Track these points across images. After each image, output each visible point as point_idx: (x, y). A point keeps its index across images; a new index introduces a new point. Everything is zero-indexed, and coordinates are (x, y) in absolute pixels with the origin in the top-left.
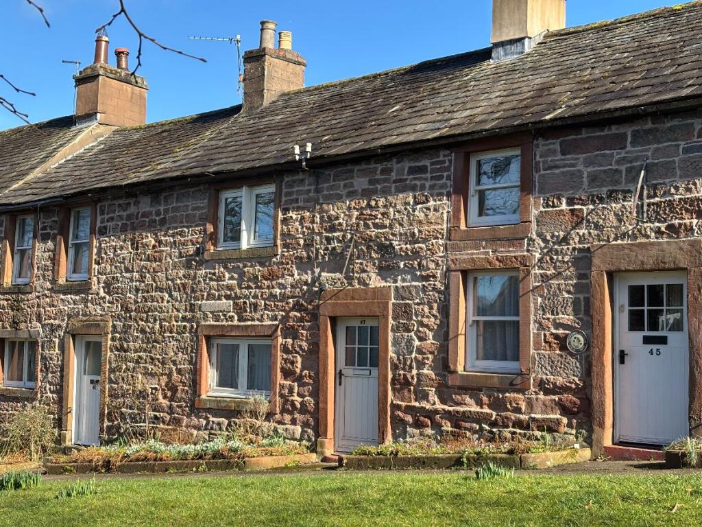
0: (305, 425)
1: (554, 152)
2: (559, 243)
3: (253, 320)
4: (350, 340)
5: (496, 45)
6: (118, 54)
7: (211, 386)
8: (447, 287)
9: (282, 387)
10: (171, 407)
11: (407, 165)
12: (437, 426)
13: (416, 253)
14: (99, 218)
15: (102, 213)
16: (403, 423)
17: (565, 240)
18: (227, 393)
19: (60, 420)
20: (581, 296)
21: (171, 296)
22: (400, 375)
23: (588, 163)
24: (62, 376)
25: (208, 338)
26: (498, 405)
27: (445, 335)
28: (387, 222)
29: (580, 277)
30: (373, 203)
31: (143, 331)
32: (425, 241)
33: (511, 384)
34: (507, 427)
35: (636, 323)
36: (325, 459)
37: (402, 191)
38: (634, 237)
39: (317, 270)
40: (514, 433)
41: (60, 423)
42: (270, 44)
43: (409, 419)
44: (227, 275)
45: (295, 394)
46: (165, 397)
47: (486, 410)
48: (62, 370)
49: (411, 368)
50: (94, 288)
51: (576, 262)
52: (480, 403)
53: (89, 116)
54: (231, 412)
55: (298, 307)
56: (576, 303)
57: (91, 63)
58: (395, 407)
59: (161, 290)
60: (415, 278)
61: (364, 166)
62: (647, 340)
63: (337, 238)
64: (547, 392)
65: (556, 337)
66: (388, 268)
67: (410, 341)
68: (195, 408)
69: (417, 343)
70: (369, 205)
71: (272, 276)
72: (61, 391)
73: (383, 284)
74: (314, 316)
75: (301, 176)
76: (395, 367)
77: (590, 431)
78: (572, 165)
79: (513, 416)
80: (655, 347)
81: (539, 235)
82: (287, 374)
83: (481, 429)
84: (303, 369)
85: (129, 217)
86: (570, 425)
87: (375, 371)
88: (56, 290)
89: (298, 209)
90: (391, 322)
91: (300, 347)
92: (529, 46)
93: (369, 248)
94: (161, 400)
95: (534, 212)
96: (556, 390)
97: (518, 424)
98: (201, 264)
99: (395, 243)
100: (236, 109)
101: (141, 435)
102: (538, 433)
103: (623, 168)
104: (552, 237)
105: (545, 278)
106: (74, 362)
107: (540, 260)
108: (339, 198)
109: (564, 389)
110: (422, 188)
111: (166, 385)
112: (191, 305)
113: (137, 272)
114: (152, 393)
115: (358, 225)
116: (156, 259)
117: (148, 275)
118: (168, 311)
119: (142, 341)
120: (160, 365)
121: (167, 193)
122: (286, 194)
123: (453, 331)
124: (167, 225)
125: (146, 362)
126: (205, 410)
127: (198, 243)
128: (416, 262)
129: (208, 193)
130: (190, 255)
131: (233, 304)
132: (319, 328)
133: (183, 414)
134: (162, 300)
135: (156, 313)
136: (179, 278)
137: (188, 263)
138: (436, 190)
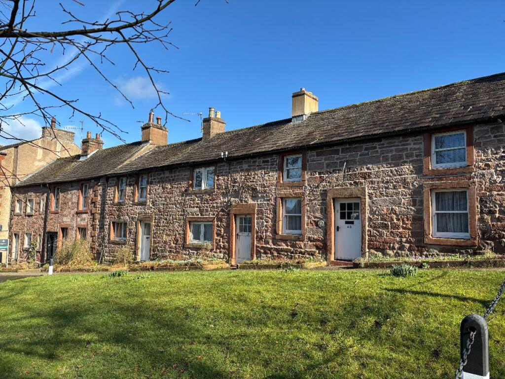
0: (225, 253)
1: (314, 156)
2: (316, 188)
3: (206, 215)
4: (241, 223)
5: (293, 117)
6: (157, 119)
7: (190, 239)
8: (275, 203)
9: (217, 239)
10: (175, 247)
11: (262, 160)
12: (272, 253)
13: (265, 191)
14: (150, 178)
15: (151, 177)
16: (260, 252)
17: (318, 187)
18: (196, 242)
19: (135, 251)
20: (323, 207)
21: (176, 206)
22: (259, 235)
23: (325, 160)
24: (136, 236)
25: (190, 222)
26: (293, 246)
27: (275, 220)
28: (255, 180)
29: (323, 200)
30: (250, 174)
31: (166, 219)
32: (268, 187)
33: (298, 238)
34: (297, 254)
35: (343, 216)
36: (232, 266)
37: (261, 169)
38: (342, 186)
39: (229, 198)
40: (299, 256)
41: (135, 253)
42: (212, 116)
43: (262, 251)
44: (197, 199)
45: (221, 242)
46: (174, 243)
47: (289, 248)
48: (136, 233)
49: (263, 232)
50: (148, 204)
51: (321, 194)
52: (287, 245)
53: (147, 141)
54: (197, 249)
55: (222, 211)
56: (321, 209)
57: (147, 122)
58: (257, 246)
59: (173, 204)
60: (264, 200)
61: (246, 160)
62: (347, 223)
63: (237, 186)
64: (311, 241)
65: (315, 221)
66: (255, 197)
67: (263, 223)
68: (185, 247)
69: (265, 224)
70: (248, 174)
71: (213, 200)
72: (135, 241)
73: (253, 202)
74: (228, 214)
75: (223, 164)
76: (257, 232)
77: (326, 255)
78: (321, 160)
79: (299, 250)
80: (349, 225)
81: (308, 185)
82: (218, 235)
83: (288, 255)
84: (224, 233)
85: (161, 178)
86: (319, 253)
87: (250, 234)
88: (134, 204)
89: (222, 176)
90: (256, 216)
91: (223, 225)
92: (305, 118)
93: (248, 189)
94: (172, 244)
95: (307, 177)
96: (315, 240)
97: (301, 253)
98: (187, 195)
99: (258, 188)
100: (200, 139)
101: (164, 257)
102: (308, 256)
103: (338, 161)
104: (313, 185)
105: (310, 200)
106: (140, 230)
107: (309, 194)
108: (237, 172)
109: (318, 240)
110: (267, 168)
111: (174, 239)
112: (183, 210)
113: (164, 198)
114: (169, 242)
115: (244, 181)
116: (171, 193)
117: (168, 199)
118: (175, 212)
119: (165, 223)
120: (172, 232)
121: (175, 169)
122: (218, 170)
123: (278, 219)
124: (175, 181)
125: (167, 230)
126: (188, 248)
127: (186, 187)
128: (265, 194)
129: (190, 170)
130: (183, 192)
131: (199, 210)
132: (230, 218)
133: (180, 250)
134: (173, 208)
135: (171, 213)
136: (179, 200)
137: (183, 195)
138: (272, 169)
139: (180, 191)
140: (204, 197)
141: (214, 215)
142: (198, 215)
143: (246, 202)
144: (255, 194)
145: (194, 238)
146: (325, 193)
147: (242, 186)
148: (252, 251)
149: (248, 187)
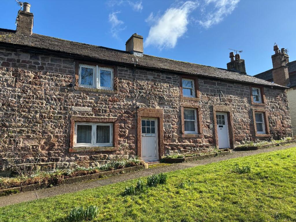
0: (131, 154)
2: (206, 104)
3: (104, 116)
7: (74, 143)
8: (180, 110)
9: (119, 141)
11: (165, 76)
12: (179, 149)
13: (171, 101)
22: (167, 135)
23: (210, 87)
25: (75, 122)
26: (194, 142)
27: (180, 124)
28: (161, 90)
29: (211, 112)
30: (156, 84)
34: (198, 147)
37: (166, 82)
43: (170, 148)
45: (127, 143)
47: (192, 144)
52: (190, 142)
55: (127, 113)
56: (210, 117)
58: (165, 145)
60: (170, 107)
65: (207, 125)
66: (162, 104)
69: (171, 126)
71: (114, 101)
74: (134, 116)
76: (165, 133)
79: (199, 144)
80: (221, 128)
81: (201, 101)
83: (191, 149)
90: (163, 120)
91: (128, 126)
92: (143, 55)
95: (200, 96)
97: (201, 146)
104: (204, 102)
105: (204, 111)
107: (202, 107)
109: (210, 137)
110: (171, 83)
111: (45, 143)
112: (64, 108)
113: (19, 88)
114: (33, 148)
115: (151, 90)
116: (36, 84)
117: (29, 91)
118: (47, 109)
119: (24, 122)
120: (40, 134)
121: (43, 56)
122: (119, 73)
123: (183, 123)
124: (45, 70)
125: (28, 132)
126: (74, 153)
127: (69, 82)
128: (170, 103)
129: (74, 62)
130: (63, 86)
131: (93, 109)
132: (137, 120)
133: (59, 156)
134: (42, 104)
135: (36, 109)
136: (55, 95)
137: (62, 89)
138: (175, 85)
139: (56, 85)
140: (100, 97)
141: (116, 116)
142: (92, 115)
143: (154, 107)
144: (162, 101)
145: (78, 142)
146: (211, 108)
147: (149, 93)
148: (161, 148)
149: (155, 95)
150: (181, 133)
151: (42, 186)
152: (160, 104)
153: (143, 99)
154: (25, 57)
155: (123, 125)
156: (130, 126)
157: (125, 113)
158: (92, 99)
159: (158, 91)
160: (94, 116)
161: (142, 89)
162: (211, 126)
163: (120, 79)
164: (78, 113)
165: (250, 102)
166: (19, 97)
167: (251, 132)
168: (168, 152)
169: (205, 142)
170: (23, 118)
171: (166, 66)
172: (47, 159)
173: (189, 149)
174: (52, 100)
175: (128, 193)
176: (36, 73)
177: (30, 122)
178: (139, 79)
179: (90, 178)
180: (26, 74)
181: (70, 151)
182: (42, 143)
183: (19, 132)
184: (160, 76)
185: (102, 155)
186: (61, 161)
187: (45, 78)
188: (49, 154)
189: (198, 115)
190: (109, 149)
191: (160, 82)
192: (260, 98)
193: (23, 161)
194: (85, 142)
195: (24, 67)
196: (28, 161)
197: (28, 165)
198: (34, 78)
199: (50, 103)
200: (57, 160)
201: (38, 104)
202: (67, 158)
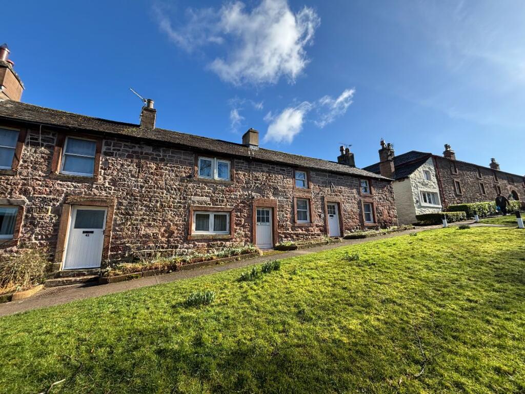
0: (246, 241)
7: (193, 230)
8: (293, 201)
9: (236, 229)
11: (279, 168)
12: (292, 237)
13: (285, 191)
14: (104, 147)
15: (108, 145)
17: (318, 194)
18: (202, 233)
19: (52, 256)
22: (281, 224)
24: (56, 230)
25: (193, 211)
26: (307, 230)
27: (293, 213)
28: (276, 181)
37: (280, 174)
39: (250, 192)
43: (283, 236)
45: (242, 231)
46: (164, 236)
47: (304, 232)
48: (56, 226)
50: (100, 181)
52: (302, 230)
54: (209, 240)
55: (243, 203)
56: (321, 207)
58: (279, 233)
61: (265, 165)
62: (331, 216)
64: (317, 227)
65: (318, 215)
66: (276, 194)
67: (283, 215)
71: (230, 191)
72: (53, 238)
73: (274, 198)
74: (250, 206)
76: (279, 222)
81: (313, 192)
82: (237, 225)
84: (245, 223)
85: (135, 152)
88: (53, 177)
89: (242, 171)
90: (278, 209)
91: (244, 216)
94: (161, 238)
95: (312, 187)
97: (312, 235)
99: (279, 188)
107: (314, 197)
108: (258, 171)
110: (285, 175)
111: (164, 231)
112: (184, 197)
113: (142, 178)
114: (153, 235)
115: (266, 181)
116: (157, 175)
117: (151, 181)
118: (167, 198)
119: (146, 211)
120: (160, 222)
121: (164, 148)
122: (236, 165)
123: (296, 212)
124: (166, 162)
125: (149, 221)
126: (193, 240)
127: (189, 173)
128: (284, 194)
129: (194, 155)
130: (183, 177)
131: (210, 199)
132: (252, 210)
133: (178, 243)
134: (163, 193)
135: (157, 199)
136: (176, 185)
137: (182, 180)
138: (288, 176)
139: (177, 176)
140: (218, 187)
141: (232, 206)
142: (210, 204)
143: (268, 197)
144: (276, 192)
145: (197, 229)
146: (323, 198)
147: (264, 184)
148: (275, 236)
149: (270, 186)
150: (293, 221)
151: (162, 272)
152: (274, 195)
153: (258, 190)
154: (148, 150)
155: (239, 214)
156: (246, 215)
157: (241, 203)
158: (210, 189)
159: (272, 182)
160: (211, 206)
161: (257, 180)
162: (323, 215)
163: (237, 171)
164: (196, 202)
165: (359, 193)
166: (142, 187)
167: (360, 222)
168: (282, 240)
169: (317, 231)
170: (144, 207)
171: (281, 159)
172: (166, 246)
173: (302, 237)
174: (172, 190)
175: (244, 279)
176: (158, 165)
177: (151, 211)
178: (255, 171)
179: (207, 265)
180: (148, 165)
181: (188, 238)
182: (162, 230)
183: (141, 220)
184: (274, 168)
185: (219, 242)
186: (180, 248)
187: (166, 169)
188: (168, 241)
189: (310, 205)
190: (225, 237)
191: (274, 173)
192: (368, 190)
193: (144, 248)
194: (203, 230)
195: (147, 159)
196: (149, 247)
197: (148, 251)
198: (156, 169)
199: (170, 192)
200: (176, 247)
201: (159, 193)
202: (186, 245)
